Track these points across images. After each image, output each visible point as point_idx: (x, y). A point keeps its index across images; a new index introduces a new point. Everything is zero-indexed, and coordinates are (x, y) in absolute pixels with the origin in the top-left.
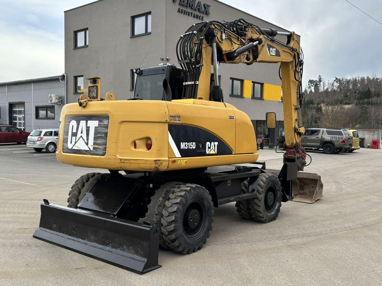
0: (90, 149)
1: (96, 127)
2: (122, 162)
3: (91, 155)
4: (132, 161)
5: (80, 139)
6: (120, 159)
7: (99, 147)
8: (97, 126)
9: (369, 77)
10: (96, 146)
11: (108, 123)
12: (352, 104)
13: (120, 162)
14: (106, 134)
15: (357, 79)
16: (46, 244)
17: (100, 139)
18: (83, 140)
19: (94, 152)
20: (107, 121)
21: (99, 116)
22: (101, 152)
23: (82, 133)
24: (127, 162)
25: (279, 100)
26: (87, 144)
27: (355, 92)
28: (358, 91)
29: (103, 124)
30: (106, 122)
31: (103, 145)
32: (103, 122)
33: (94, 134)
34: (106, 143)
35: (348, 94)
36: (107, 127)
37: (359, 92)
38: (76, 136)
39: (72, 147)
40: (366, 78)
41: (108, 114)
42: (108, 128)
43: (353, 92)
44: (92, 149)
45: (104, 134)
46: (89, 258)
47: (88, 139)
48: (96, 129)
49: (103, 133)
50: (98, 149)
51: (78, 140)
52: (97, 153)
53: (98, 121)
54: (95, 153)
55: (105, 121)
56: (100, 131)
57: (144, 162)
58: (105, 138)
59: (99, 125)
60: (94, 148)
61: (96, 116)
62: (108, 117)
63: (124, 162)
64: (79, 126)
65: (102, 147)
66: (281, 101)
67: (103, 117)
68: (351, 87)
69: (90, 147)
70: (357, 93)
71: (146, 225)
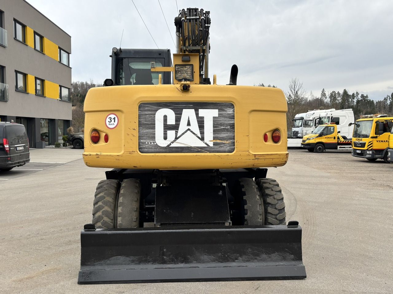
0: (207, 145)
1: (214, 118)
2: (257, 159)
3: (210, 152)
4: (267, 157)
5: (186, 133)
6: (255, 155)
7: (224, 142)
8: (217, 116)
9: (88, 82)
10: (218, 141)
11: (234, 112)
12: (76, 106)
13: (254, 158)
14: (233, 126)
15: (78, 83)
16: (126, 286)
17: (225, 132)
18: (194, 134)
19: (215, 149)
20: (232, 110)
21: (218, 103)
22: (228, 148)
23: (189, 124)
24: (262, 158)
25: (58, 98)
26: (202, 139)
27: (77, 96)
28: (79, 95)
29: (225, 114)
30: (230, 111)
31: (230, 139)
32: (227, 111)
33: (213, 126)
34: (234, 137)
35: (71, 96)
36: (233, 117)
37: (81, 95)
38: (178, 130)
39: (170, 144)
40: (85, 83)
41: (231, 101)
42: (234, 119)
43: (75, 95)
44: (211, 145)
45: (229, 126)
46: (214, 283)
47: (202, 133)
48: (216, 120)
49: (227, 125)
50: (221, 144)
51: (183, 134)
52: (222, 149)
53: (217, 110)
54: (218, 149)
55: (228, 109)
56: (222, 122)
57: (278, 156)
58: (232, 130)
59: (219, 114)
60: (214, 144)
61: (212, 103)
62: (233, 105)
63: (258, 159)
64: (181, 117)
65: (228, 142)
66: (60, 99)
67: (225, 105)
68: (73, 91)
69: (207, 143)
70: (79, 97)
71: (292, 226)
